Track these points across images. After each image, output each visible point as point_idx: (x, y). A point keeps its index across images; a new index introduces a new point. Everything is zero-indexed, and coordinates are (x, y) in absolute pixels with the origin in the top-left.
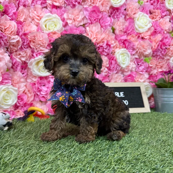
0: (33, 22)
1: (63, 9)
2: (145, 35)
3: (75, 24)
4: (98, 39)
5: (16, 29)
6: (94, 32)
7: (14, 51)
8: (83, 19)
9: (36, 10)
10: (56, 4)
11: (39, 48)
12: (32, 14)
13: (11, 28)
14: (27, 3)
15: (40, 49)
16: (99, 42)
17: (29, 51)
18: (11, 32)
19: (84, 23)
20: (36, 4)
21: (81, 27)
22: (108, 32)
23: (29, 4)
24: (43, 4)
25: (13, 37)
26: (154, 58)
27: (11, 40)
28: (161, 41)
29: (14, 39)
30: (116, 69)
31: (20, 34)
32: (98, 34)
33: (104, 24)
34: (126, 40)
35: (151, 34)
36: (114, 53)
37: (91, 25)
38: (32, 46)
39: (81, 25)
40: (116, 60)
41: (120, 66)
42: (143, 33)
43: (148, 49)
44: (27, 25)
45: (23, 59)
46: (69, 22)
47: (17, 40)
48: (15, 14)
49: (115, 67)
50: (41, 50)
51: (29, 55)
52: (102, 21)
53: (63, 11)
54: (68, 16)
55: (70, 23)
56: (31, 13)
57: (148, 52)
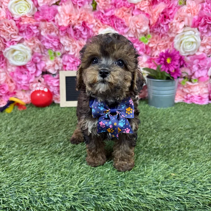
0: (3, 7)
2: (142, 6)
3: (47, 3)
4: (72, 20)
26: (156, 36)
28: (163, 13)
32: (72, 14)
34: (112, 17)
35: (149, 4)
38: (2, 36)
39: (54, 4)
42: (138, 3)
43: (143, 25)
46: (40, 1)
50: (13, 39)
55: (41, 3)
57: (144, 30)
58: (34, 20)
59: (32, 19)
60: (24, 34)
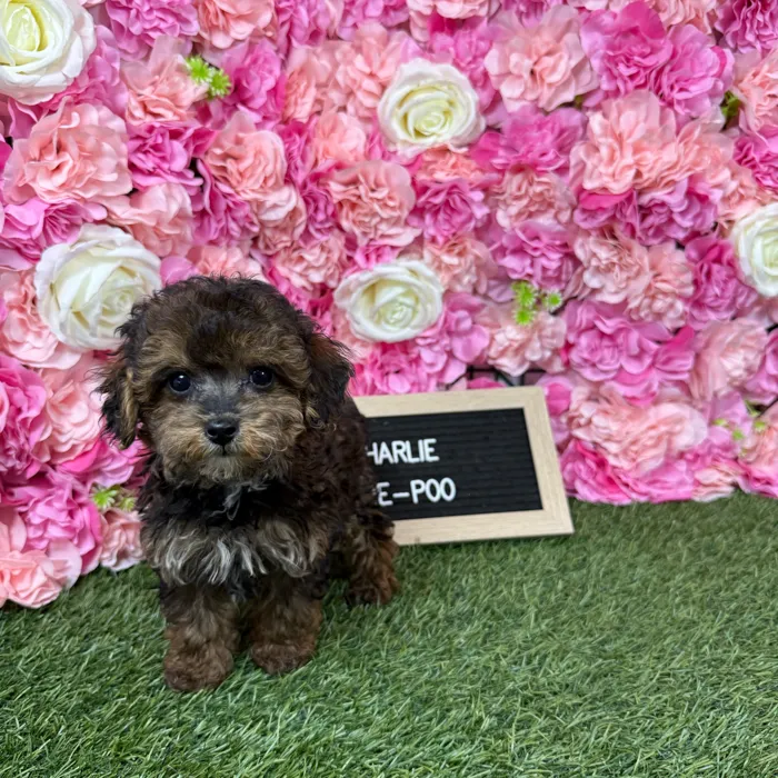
0: (351, 109)
1: (483, 27)
3: (537, 100)
4: (643, 170)
5: (282, 162)
6: (625, 136)
7: (280, 246)
8: (577, 71)
9: (365, 49)
10: (451, 11)
11: (376, 229)
12: (346, 73)
13: (263, 164)
14: (323, 23)
15: (380, 233)
16: (650, 181)
17: (336, 243)
18: (265, 181)
19: (581, 91)
20: (361, 16)
21: (564, 112)
22: (697, 133)
23: (332, 22)
24: (392, 13)
25: (272, 199)
27: (265, 213)
29: (275, 206)
30: (734, 300)
31: (300, 177)
32: (645, 144)
33: (681, 90)
36: (726, 226)
37: (614, 104)
38: (345, 224)
39: (564, 105)
40: (731, 264)
41: (752, 290)
44: (327, 127)
45: (317, 277)
46: (508, 91)
47: (290, 207)
48: (274, 92)
49: (729, 293)
50: (383, 236)
51: (339, 259)
52: (674, 77)
53: (481, 38)
54: (505, 60)
55: (510, 98)
56: (341, 68)
58: (474, 164)
59: (466, 161)
60: (428, 218)
